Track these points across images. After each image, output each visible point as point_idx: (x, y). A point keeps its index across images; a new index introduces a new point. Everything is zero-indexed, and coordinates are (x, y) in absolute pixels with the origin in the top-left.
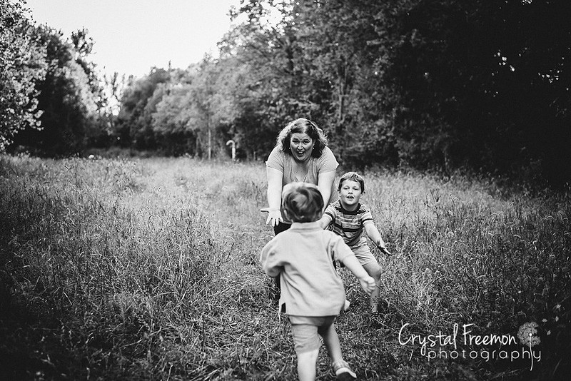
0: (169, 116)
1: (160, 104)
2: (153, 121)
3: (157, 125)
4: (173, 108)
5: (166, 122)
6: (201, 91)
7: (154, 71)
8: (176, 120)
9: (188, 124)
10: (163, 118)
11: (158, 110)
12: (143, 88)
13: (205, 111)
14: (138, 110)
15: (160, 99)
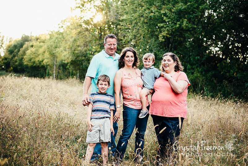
0: (33, 57)
1: (28, 51)
2: (23, 59)
3: (26, 62)
4: (34, 54)
5: (31, 60)
6: (52, 46)
7: (24, 36)
8: (37, 59)
9: (44, 62)
10: (29, 59)
11: (27, 54)
12: (18, 44)
13: (53, 56)
14: (15, 54)
15: (27, 49)
